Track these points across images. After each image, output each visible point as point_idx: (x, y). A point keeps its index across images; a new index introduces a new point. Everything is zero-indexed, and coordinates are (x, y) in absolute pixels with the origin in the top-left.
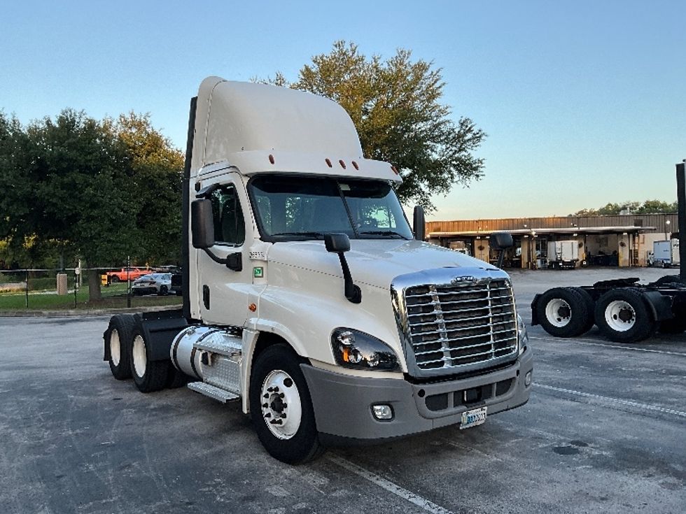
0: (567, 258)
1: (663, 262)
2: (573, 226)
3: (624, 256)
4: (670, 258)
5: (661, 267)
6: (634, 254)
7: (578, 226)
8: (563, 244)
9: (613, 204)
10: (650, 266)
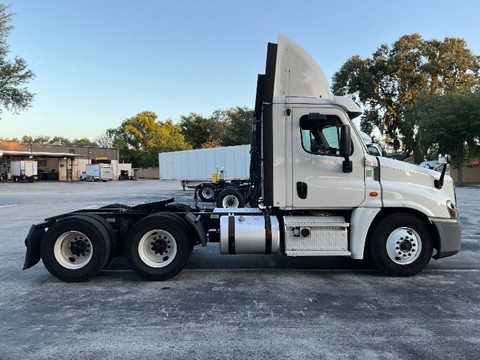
0: (29, 173)
1: (93, 178)
2: (28, 151)
3: (63, 173)
4: (98, 175)
5: (92, 181)
6: (69, 172)
7: (31, 151)
8: (26, 164)
9: (28, 136)
10: (82, 180)
